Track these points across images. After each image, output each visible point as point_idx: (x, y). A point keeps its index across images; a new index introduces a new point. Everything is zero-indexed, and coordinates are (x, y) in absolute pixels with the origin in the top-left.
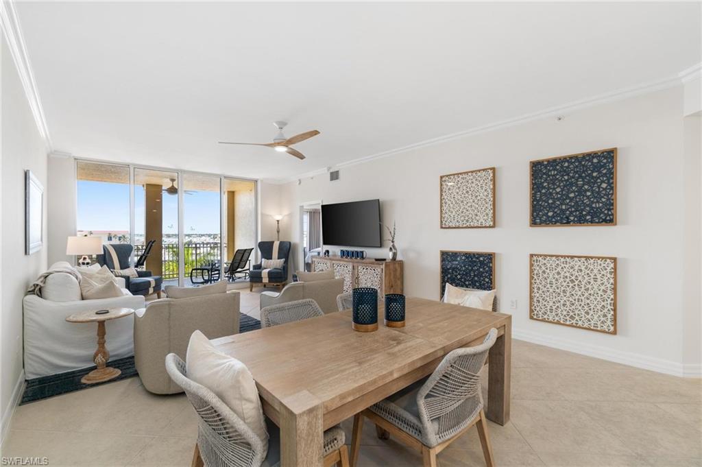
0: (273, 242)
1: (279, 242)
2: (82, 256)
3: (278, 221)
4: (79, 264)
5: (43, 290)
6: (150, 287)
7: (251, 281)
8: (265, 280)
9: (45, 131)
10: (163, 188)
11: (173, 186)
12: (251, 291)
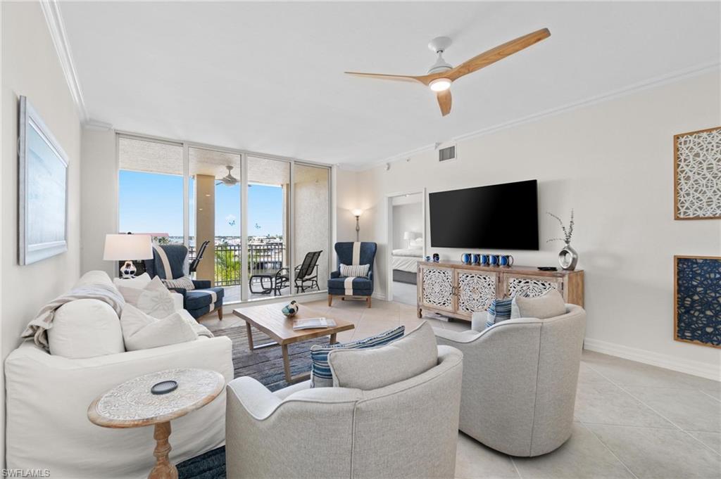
0: (352, 243)
1: (360, 243)
2: (124, 262)
3: (358, 217)
4: (121, 275)
5: (50, 335)
6: (211, 302)
7: (330, 293)
8: (349, 291)
9: (79, 95)
10: (216, 178)
11: (230, 175)
12: (330, 305)
